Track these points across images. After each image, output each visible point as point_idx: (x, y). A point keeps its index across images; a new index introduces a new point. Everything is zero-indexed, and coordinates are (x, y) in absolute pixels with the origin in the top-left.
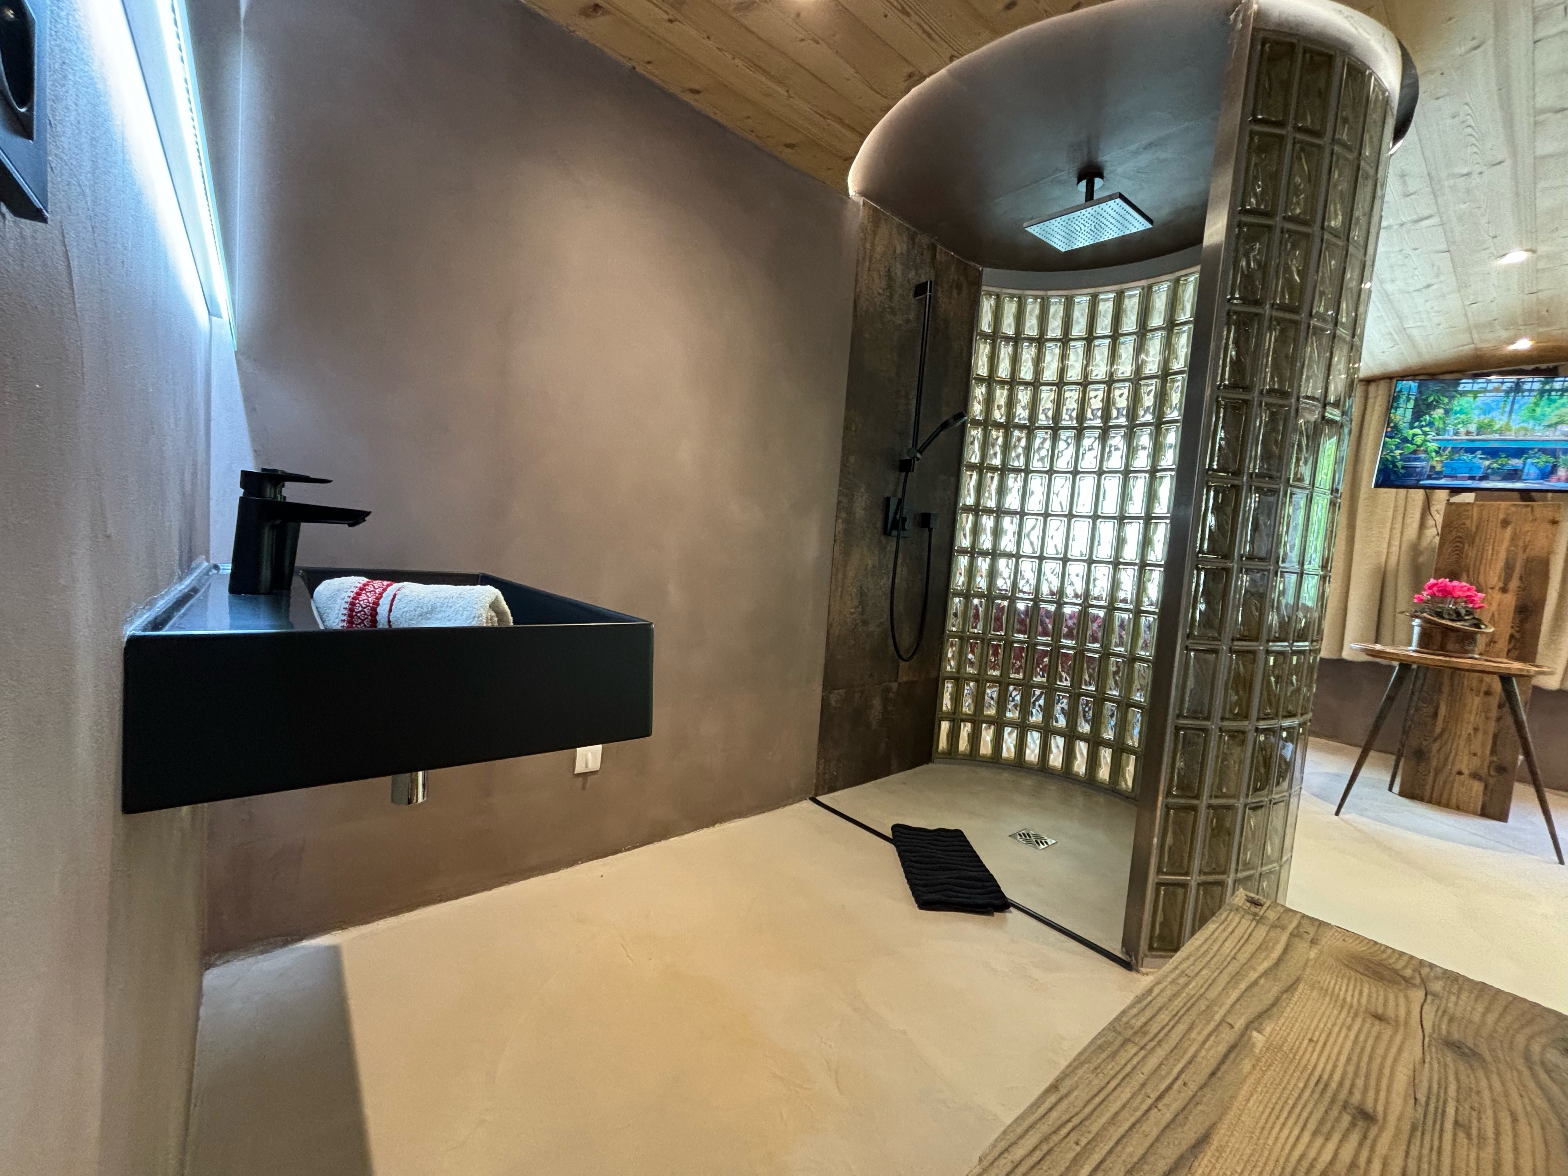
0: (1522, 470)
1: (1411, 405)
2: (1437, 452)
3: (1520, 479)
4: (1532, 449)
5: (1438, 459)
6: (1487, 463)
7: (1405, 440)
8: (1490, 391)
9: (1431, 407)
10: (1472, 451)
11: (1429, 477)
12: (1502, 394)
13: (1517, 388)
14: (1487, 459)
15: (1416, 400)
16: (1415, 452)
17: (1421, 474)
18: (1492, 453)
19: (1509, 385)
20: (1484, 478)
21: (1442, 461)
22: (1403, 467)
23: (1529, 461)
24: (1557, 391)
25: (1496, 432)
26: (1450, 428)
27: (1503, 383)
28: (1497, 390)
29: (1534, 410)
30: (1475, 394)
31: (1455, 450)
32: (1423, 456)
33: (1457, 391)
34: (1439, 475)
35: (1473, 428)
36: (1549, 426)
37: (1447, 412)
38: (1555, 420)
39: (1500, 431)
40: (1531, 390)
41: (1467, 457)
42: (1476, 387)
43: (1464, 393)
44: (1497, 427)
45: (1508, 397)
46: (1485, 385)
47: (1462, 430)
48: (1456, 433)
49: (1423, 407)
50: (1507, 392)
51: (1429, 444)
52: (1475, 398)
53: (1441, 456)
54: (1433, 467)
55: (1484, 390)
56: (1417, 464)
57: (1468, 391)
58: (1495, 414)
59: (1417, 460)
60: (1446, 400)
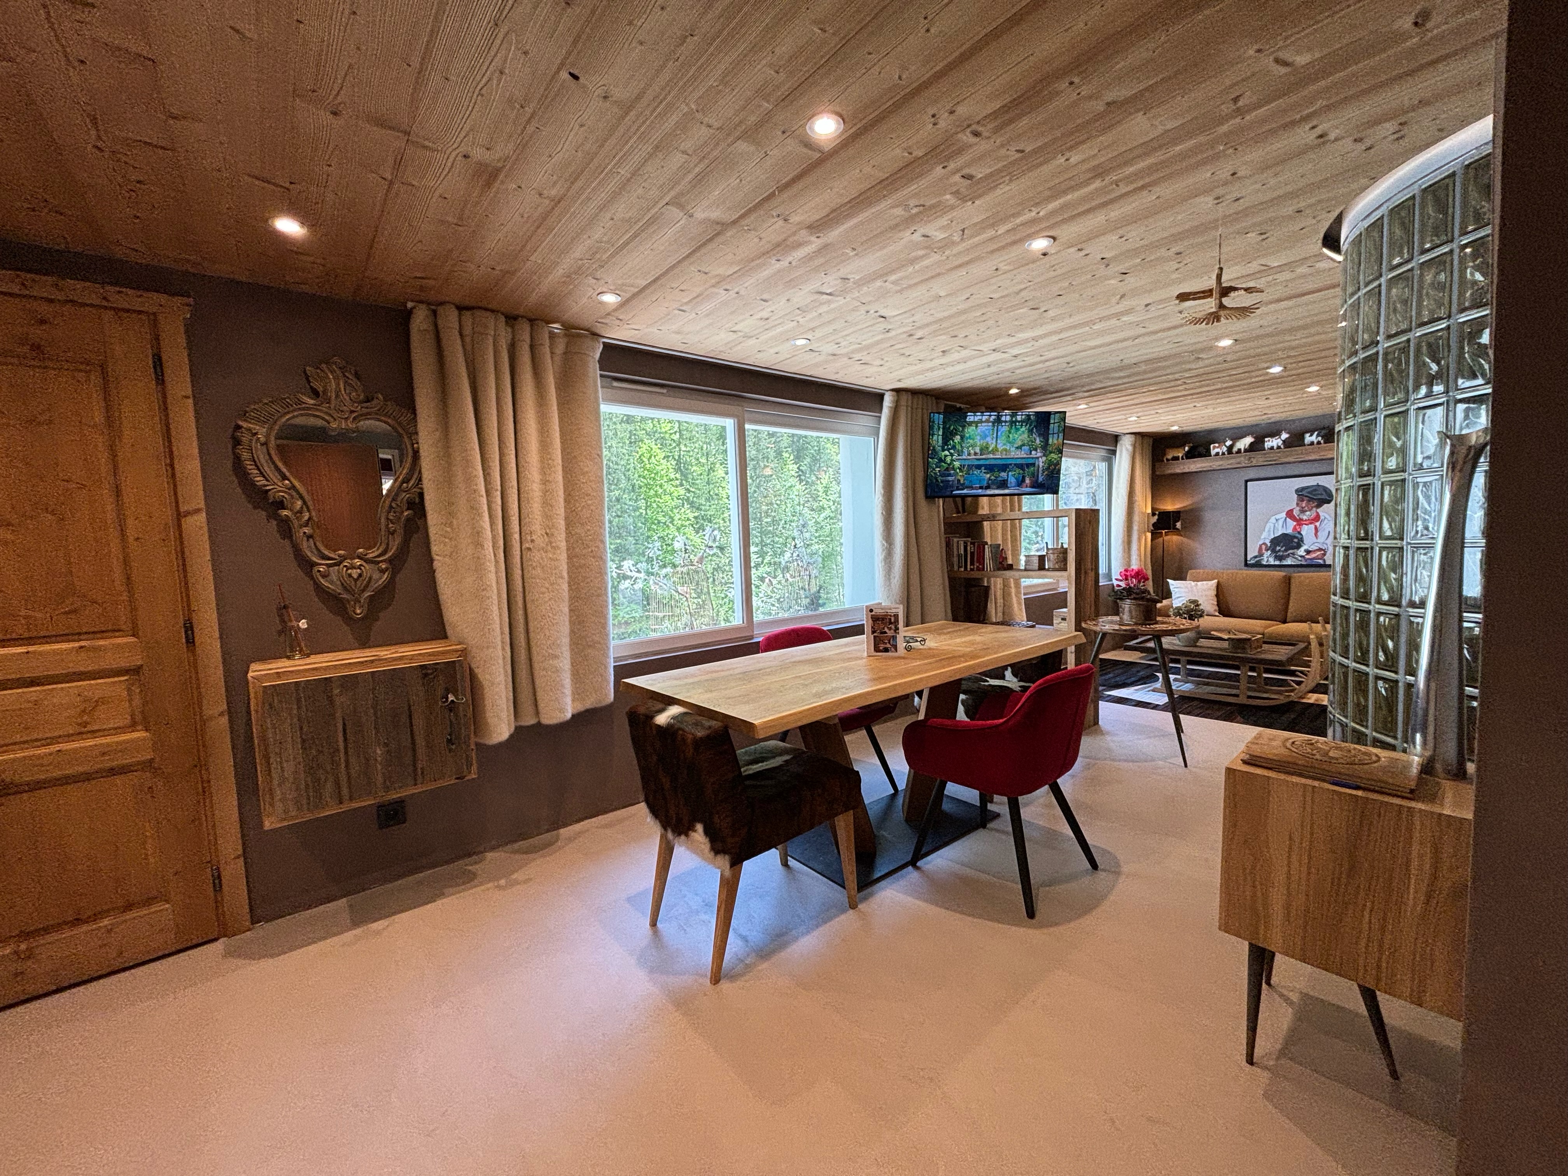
0: (1007, 480)
1: (941, 433)
2: (960, 469)
3: (1007, 487)
4: (1011, 464)
5: (961, 474)
6: (988, 476)
7: (941, 460)
8: (984, 422)
9: (954, 434)
10: (979, 467)
11: (958, 489)
12: (991, 424)
13: (998, 421)
14: (987, 473)
15: (943, 429)
16: (947, 469)
17: (952, 486)
18: (990, 468)
19: (993, 417)
20: (988, 487)
21: (963, 476)
22: (942, 482)
23: (1010, 473)
24: (1019, 422)
25: (989, 453)
26: (965, 450)
27: (990, 416)
28: (987, 421)
29: (1009, 437)
30: (976, 423)
31: (970, 467)
32: (952, 472)
33: (966, 422)
34: (963, 487)
35: (978, 450)
36: (1017, 448)
37: (962, 438)
38: (1020, 443)
39: (993, 452)
40: (1006, 422)
41: (977, 472)
42: (976, 419)
43: (970, 424)
44: (991, 449)
45: (994, 426)
46: (981, 418)
47: (972, 452)
48: (969, 454)
49: (948, 434)
50: (993, 423)
51: (955, 463)
52: (976, 427)
53: (963, 472)
54: (959, 481)
55: (981, 422)
56: (950, 478)
57: (972, 422)
58: (989, 439)
59: (950, 475)
60: (961, 429)
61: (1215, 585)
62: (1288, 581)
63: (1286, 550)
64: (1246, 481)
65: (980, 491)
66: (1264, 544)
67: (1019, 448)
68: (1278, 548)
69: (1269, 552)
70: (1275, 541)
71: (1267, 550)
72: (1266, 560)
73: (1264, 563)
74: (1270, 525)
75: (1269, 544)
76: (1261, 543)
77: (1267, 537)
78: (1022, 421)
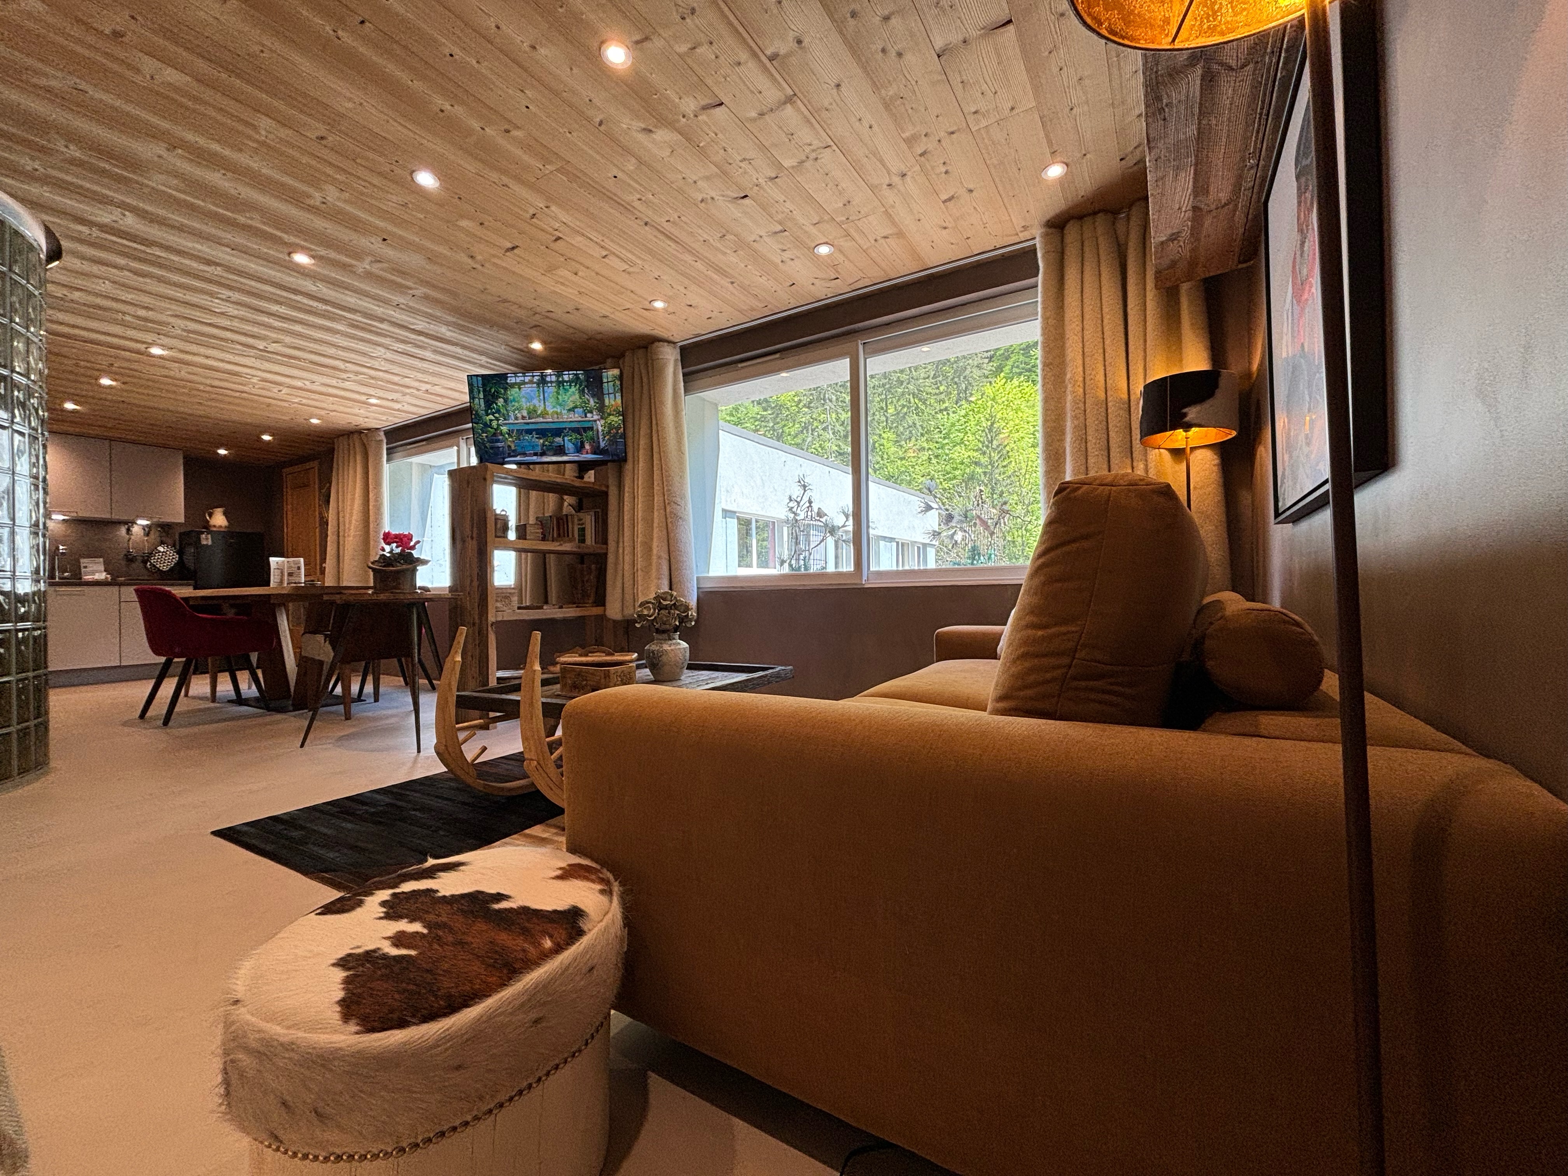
0: (564, 445)
1: (481, 396)
2: (509, 434)
3: (565, 454)
4: (565, 429)
5: (510, 439)
6: (541, 441)
8: (527, 383)
9: (495, 397)
10: (529, 432)
11: (510, 456)
12: (535, 385)
13: (543, 381)
14: (540, 438)
15: (484, 391)
16: (495, 434)
17: (503, 453)
18: (542, 433)
19: (537, 378)
20: (543, 454)
21: (514, 442)
22: (492, 448)
23: (566, 438)
24: (567, 382)
25: (538, 416)
26: (511, 414)
27: (533, 376)
28: (531, 382)
29: (558, 398)
30: (519, 385)
31: (520, 432)
32: (501, 437)
34: (515, 453)
35: (525, 414)
36: (569, 410)
37: (506, 401)
38: (572, 405)
39: (542, 415)
40: (551, 382)
41: (528, 437)
42: (518, 380)
43: (512, 386)
44: (539, 412)
45: (539, 387)
46: (522, 378)
47: (519, 415)
48: (516, 418)
49: (490, 397)
50: (538, 384)
51: (502, 428)
52: (520, 389)
53: (512, 437)
54: (509, 447)
55: (524, 383)
56: (499, 444)
57: (516, 383)
58: (535, 402)
59: (498, 441)
60: (503, 391)
65: (535, 458)
67: (572, 410)
78: (570, 382)
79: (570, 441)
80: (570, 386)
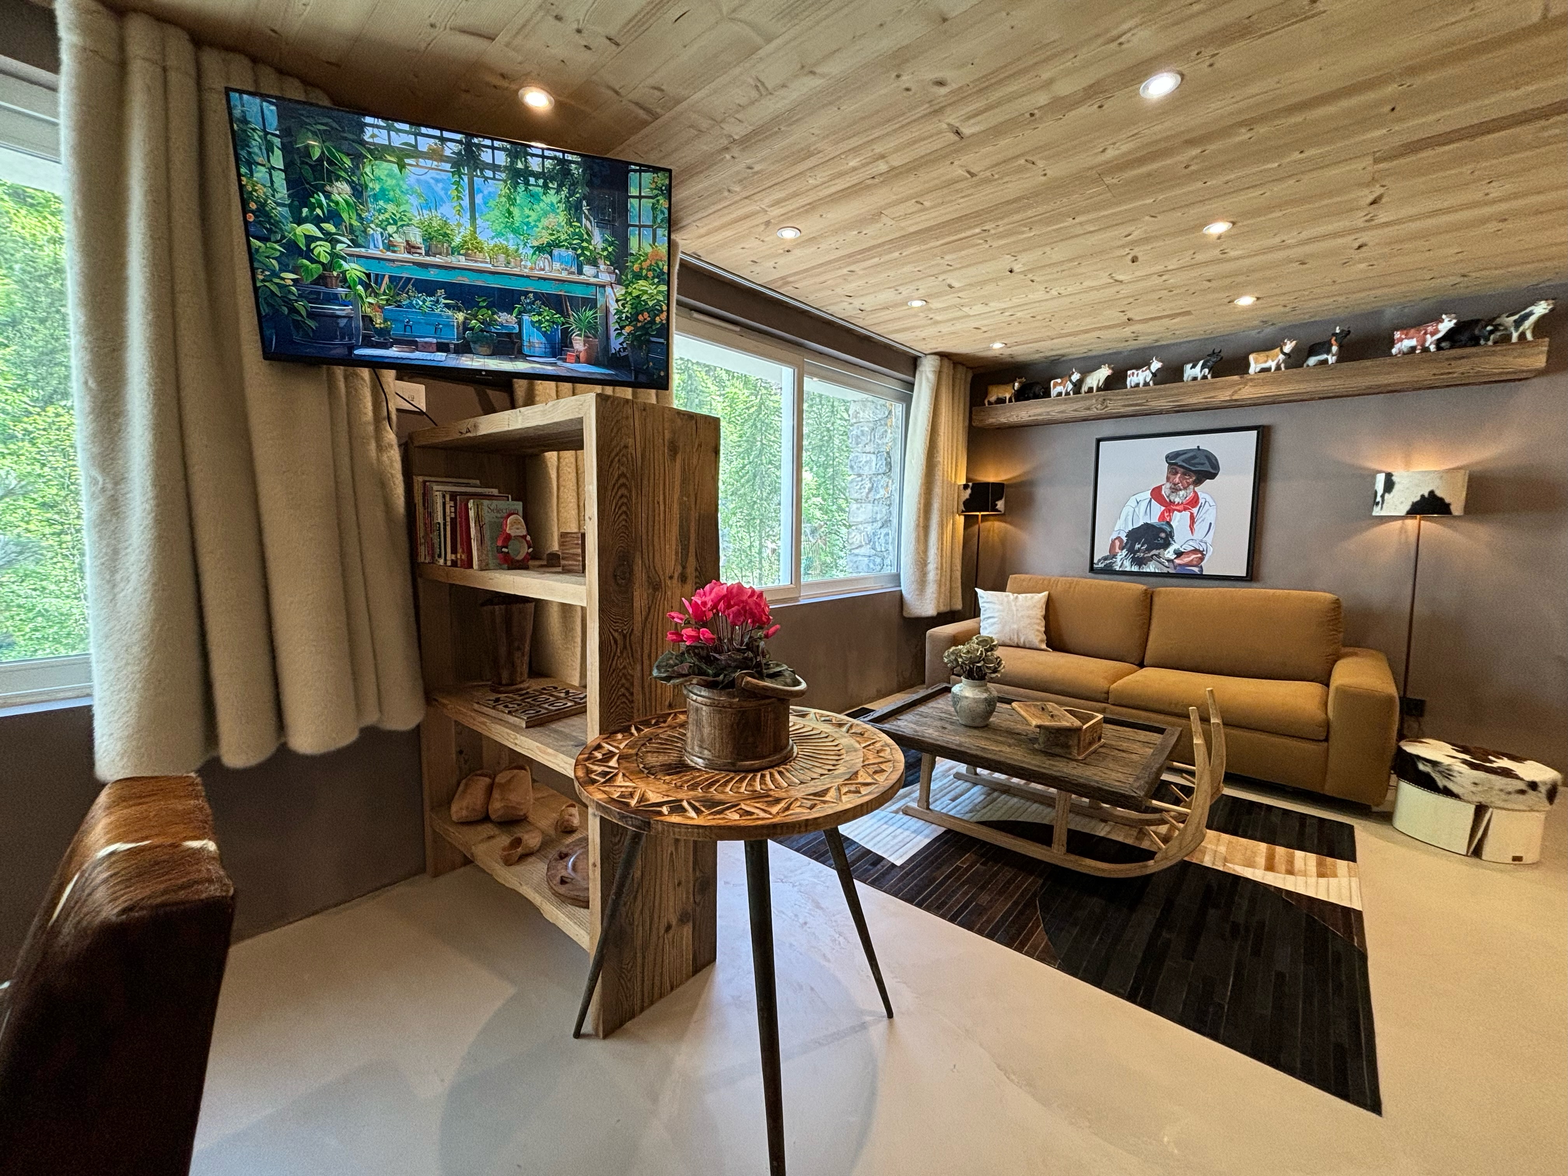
0: (520, 335)
1: (278, 160)
2: (367, 286)
3: (521, 355)
4: (525, 294)
5: (370, 300)
6: (461, 316)
7: (292, 248)
8: (423, 156)
9: (324, 174)
10: (427, 288)
11: (368, 343)
12: (448, 166)
13: (471, 159)
14: (456, 307)
15: (284, 148)
16: (322, 280)
17: (347, 332)
18: (463, 296)
19: (455, 147)
20: (464, 349)
21: (381, 307)
22: (311, 315)
23: (526, 317)
24: (537, 176)
25: (454, 251)
26: (374, 231)
27: (443, 140)
28: (435, 155)
29: (510, 213)
30: (402, 156)
31: (398, 284)
32: (341, 290)
33: (363, 143)
34: (385, 339)
35: (417, 238)
36: (540, 249)
37: (358, 191)
38: (546, 239)
39: (464, 249)
40: (495, 167)
41: (423, 302)
42: (397, 141)
43: (379, 153)
44: (457, 240)
45: (459, 174)
46: (411, 139)
47: (398, 239)
48: (390, 246)
49: (307, 172)
50: (455, 163)
51: (346, 266)
52: (401, 165)
53: (376, 295)
54: (367, 318)
56: (336, 309)
57: (388, 149)
58: (448, 210)
59: (334, 299)
60: (348, 163)
61: (1044, 600)
62: (1149, 599)
63: (1148, 550)
64: (1099, 441)
65: (440, 356)
66: (1118, 538)
67: (545, 249)
68: (1137, 546)
69: (1125, 552)
70: (1135, 535)
71: (1122, 549)
72: (1119, 564)
73: (1117, 568)
74: (1127, 510)
75: (1125, 539)
76: (1114, 537)
77: (1122, 527)
78: (546, 177)
79: (537, 325)
80: (545, 186)
